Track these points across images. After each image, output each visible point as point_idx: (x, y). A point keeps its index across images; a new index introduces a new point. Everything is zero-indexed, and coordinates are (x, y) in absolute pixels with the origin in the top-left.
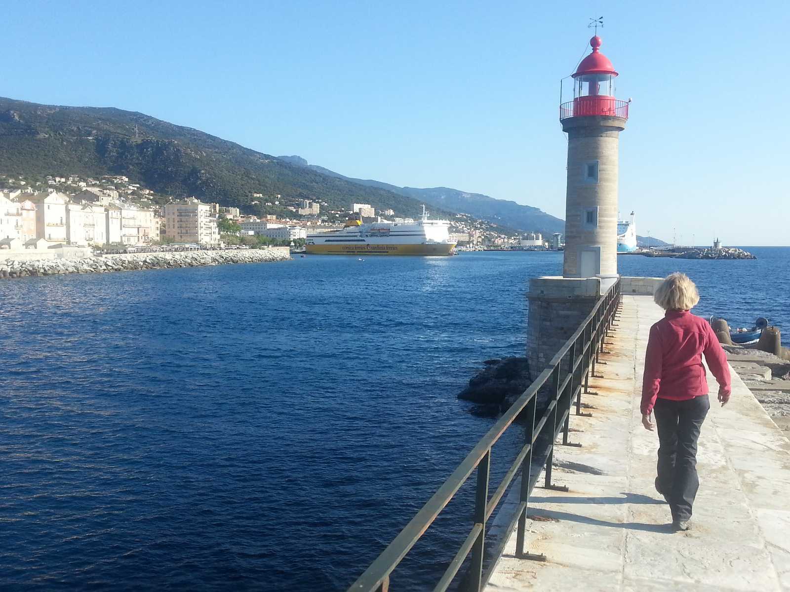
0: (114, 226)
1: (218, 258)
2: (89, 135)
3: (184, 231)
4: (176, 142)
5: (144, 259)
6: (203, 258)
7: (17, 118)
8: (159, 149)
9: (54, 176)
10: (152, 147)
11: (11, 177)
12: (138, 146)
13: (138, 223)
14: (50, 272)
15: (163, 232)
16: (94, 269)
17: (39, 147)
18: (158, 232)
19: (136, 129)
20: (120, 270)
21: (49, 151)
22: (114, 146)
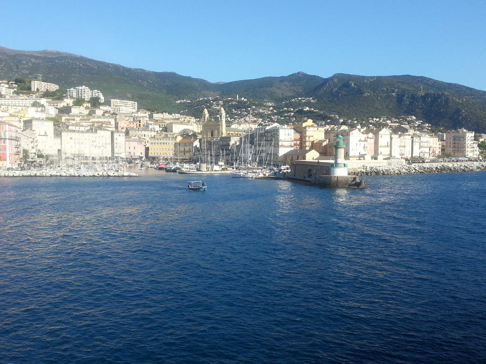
0: (416, 147)
1: (480, 166)
2: (393, 92)
3: (456, 149)
4: (446, 93)
5: (436, 166)
6: (471, 167)
7: (353, 85)
8: (435, 98)
9: (372, 118)
10: (431, 97)
11: (350, 119)
12: (422, 97)
13: (429, 145)
14: (386, 173)
15: (443, 150)
16: (409, 172)
17: (364, 101)
18: (440, 150)
19: (422, 87)
20: (423, 173)
21: (370, 103)
22: (408, 98)
